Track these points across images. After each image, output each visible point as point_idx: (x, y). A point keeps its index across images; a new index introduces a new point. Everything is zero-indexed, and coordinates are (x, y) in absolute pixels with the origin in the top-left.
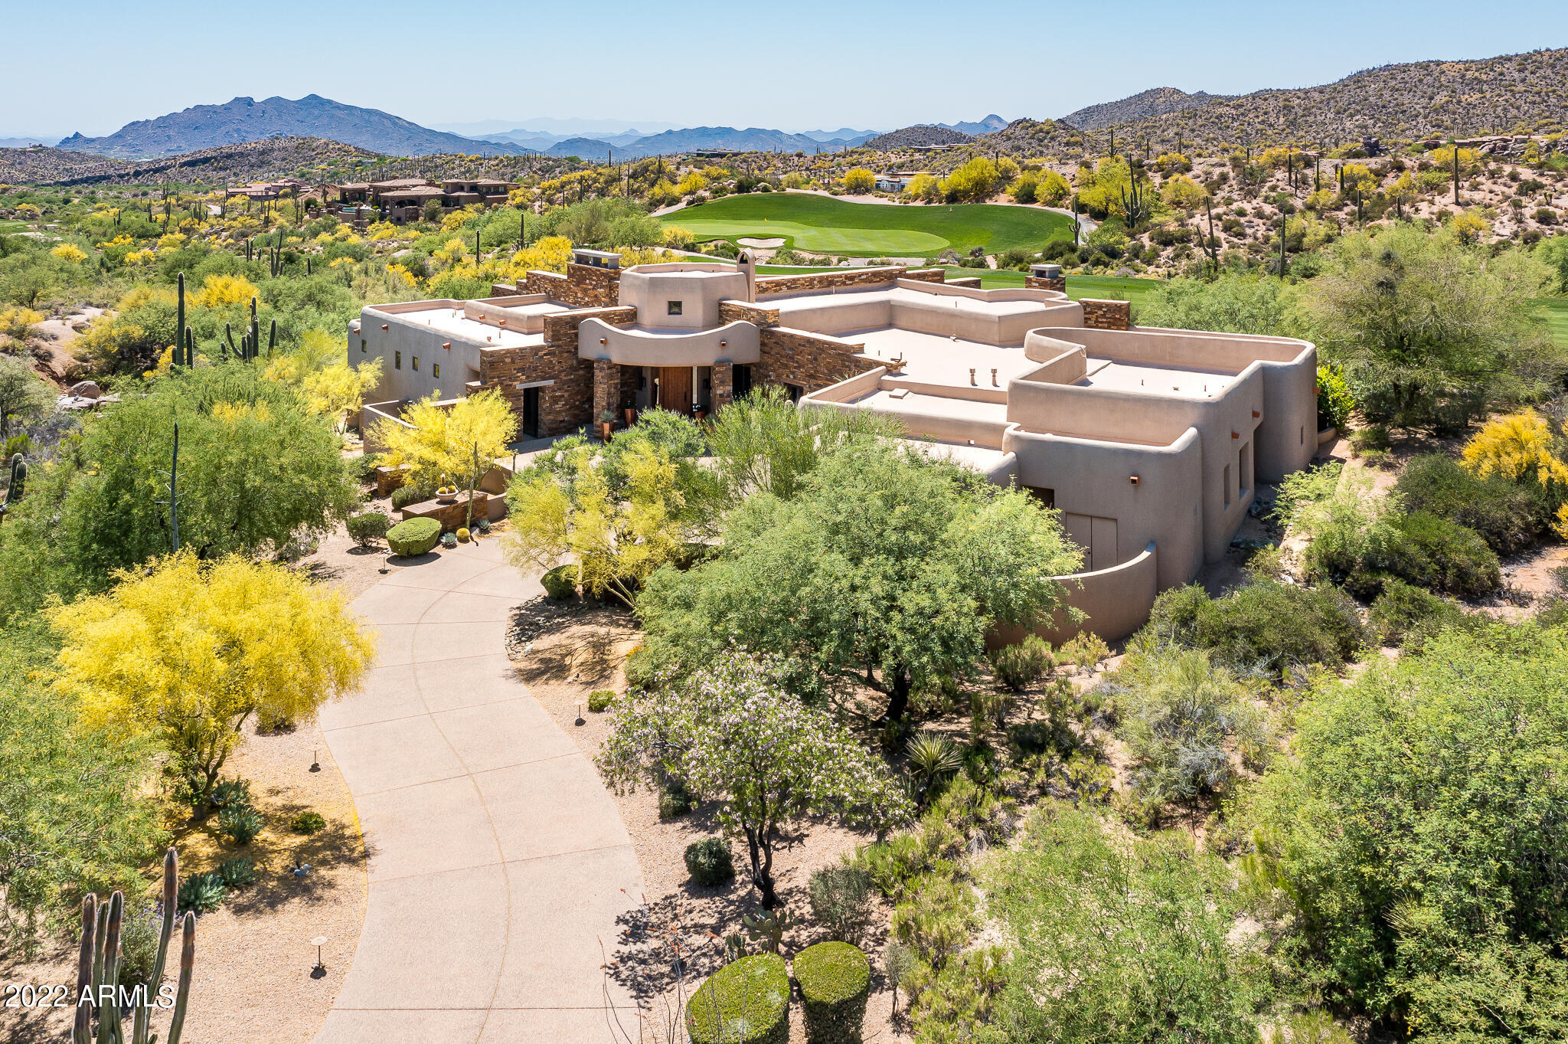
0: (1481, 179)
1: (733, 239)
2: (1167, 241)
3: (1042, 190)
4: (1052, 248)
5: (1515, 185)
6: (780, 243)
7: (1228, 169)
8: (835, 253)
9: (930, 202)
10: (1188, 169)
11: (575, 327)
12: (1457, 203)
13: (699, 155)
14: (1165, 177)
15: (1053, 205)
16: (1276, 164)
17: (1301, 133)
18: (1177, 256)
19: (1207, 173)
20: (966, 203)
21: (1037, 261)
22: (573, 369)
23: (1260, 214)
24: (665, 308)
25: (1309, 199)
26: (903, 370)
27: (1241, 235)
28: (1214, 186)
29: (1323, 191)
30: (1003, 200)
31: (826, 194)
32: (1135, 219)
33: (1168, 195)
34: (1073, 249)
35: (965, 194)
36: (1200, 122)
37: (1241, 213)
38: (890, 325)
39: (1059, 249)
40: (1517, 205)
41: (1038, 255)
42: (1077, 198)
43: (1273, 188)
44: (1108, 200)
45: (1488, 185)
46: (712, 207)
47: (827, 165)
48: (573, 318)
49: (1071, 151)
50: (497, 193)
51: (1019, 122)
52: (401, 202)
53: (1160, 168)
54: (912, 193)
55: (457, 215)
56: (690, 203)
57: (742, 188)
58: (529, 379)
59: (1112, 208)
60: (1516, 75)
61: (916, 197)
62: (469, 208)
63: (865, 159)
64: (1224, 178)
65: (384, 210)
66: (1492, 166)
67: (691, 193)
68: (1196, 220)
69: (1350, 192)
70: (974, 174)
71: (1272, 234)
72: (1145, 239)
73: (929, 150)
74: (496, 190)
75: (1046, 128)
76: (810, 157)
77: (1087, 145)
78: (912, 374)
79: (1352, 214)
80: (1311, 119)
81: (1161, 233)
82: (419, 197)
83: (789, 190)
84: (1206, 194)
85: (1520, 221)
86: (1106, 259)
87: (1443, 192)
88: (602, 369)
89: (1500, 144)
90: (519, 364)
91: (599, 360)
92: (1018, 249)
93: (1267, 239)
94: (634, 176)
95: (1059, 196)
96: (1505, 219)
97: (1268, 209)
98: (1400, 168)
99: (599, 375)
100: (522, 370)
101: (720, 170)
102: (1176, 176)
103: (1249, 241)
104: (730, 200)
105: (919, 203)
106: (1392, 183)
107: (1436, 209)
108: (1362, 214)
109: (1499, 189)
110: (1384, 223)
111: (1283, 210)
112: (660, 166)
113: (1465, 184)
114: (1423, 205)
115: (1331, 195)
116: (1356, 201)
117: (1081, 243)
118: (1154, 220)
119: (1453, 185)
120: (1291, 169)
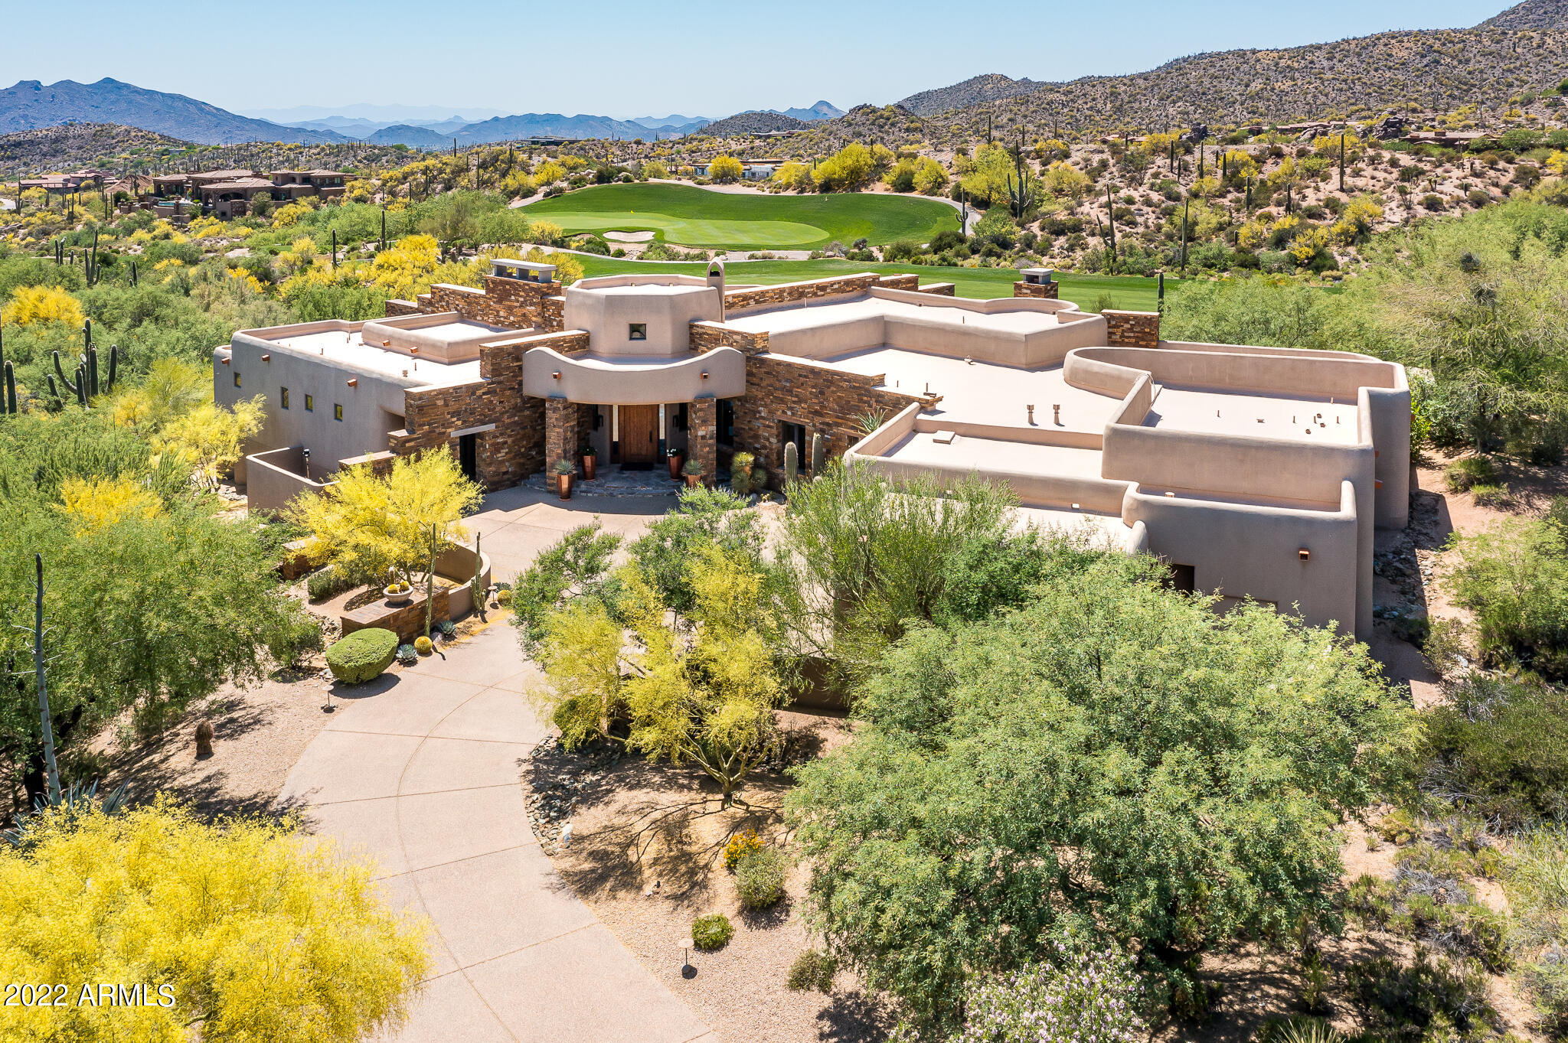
0: (1361, 165)
1: (599, 233)
2: (1059, 230)
3: (920, 179)
4: (940, 238)
5: (1396, 173)
6: (649, 236)
7: (1107, 156)
8: (712, 247)
9: (802, 191)
10: (1066, 155)
11: (518, 359)
12: (1342, 190)
13: (534, 143)
14: (1044, 164)
15: (931, 192)
16: (1154, 152)
17: (1128, 119)
18: (1071, 249)
19: (1086, 160)
20: (841, 193)
21: (925, 253)
22: (517, 409)
23: (1148, 203)
24: (625, 332)
25: (1194, 186)
26: (939, 406)
27: (1132, 224)
28: (1095, 173)
29: (1207, 178)
30: (879, 189)
31: (691, 183)
32: (1020, 208)
33: (1049, 183)
34: (962, 240)
35: (840, 183)
36: (1032, 108)
37: (1130, 201)
38: (884, 346)
39: (946, 240)
40: (1403, 192)
41: (925, 246)
42: (958, 186)
43: (1156, 175)
44: (991, 189)
45: (1369, 171)
46: (571, 198)
47: (667, 151)
48: (516, 347)
49: (911, 137)
50: (333, 184)
51: (860, 108)
52: (226, 195)
53: (1038, 154)
54: (783, 181)
55: (289, 209)
56: (547, 195)
57: (601, 178)
58: (466, 424)
59: (995, 196)
60: (1325, 63)
61: (788, 186)
62: (302, 201)
63: (705, 146)
64: (1104, 165)
65: (206, 204)
66: (1371, 152)
67: (548, 183)
68: (1086, 208)
69: (1233, 178)
70: (849, 162)
71: (1163, 222)
72: (1035, 227)
73: (769, 137)
74: (331, 181)
75: (886, 114)
76: (649, 144)
77: (926, 131)
78: (951, 411)
79: (1238, 201)
80: (1136, 105)
81: (1053, 223)
82: (246, 190)
83: (653, 180)
85: (1409, 208)
86: (998, 250)
87: (1326, 178)
88: (555, 410)
89: (1320, 130)
90: (454, 406)
91: (552, 399)
92: (905, 239)
93: (1159, 228)
94: (483, 166)
95: (938, 184)
96: (1393, 205)
97: (1155, 197)
98: (1279, 155)
99: (551, 417)
100: (456, 414)
101: (576, 160)
102: (1055, 163)
103: (1141, 229)
104: (589, 190)
105: (790, 193)
106: (1271, 170)
107: (1322, 196)
108: (1250, 201)
109: (1380, 175)
110: (1273, 210)
111: (1169, 197)
112: (511, 155)
113: (1348, 171)
114: (1309, 192)
115: (1214, 182)
116: (1239, 188)
117: (970, 233)
118: (1043, 209)
119: (1335, 172)
120: (1172, 155)
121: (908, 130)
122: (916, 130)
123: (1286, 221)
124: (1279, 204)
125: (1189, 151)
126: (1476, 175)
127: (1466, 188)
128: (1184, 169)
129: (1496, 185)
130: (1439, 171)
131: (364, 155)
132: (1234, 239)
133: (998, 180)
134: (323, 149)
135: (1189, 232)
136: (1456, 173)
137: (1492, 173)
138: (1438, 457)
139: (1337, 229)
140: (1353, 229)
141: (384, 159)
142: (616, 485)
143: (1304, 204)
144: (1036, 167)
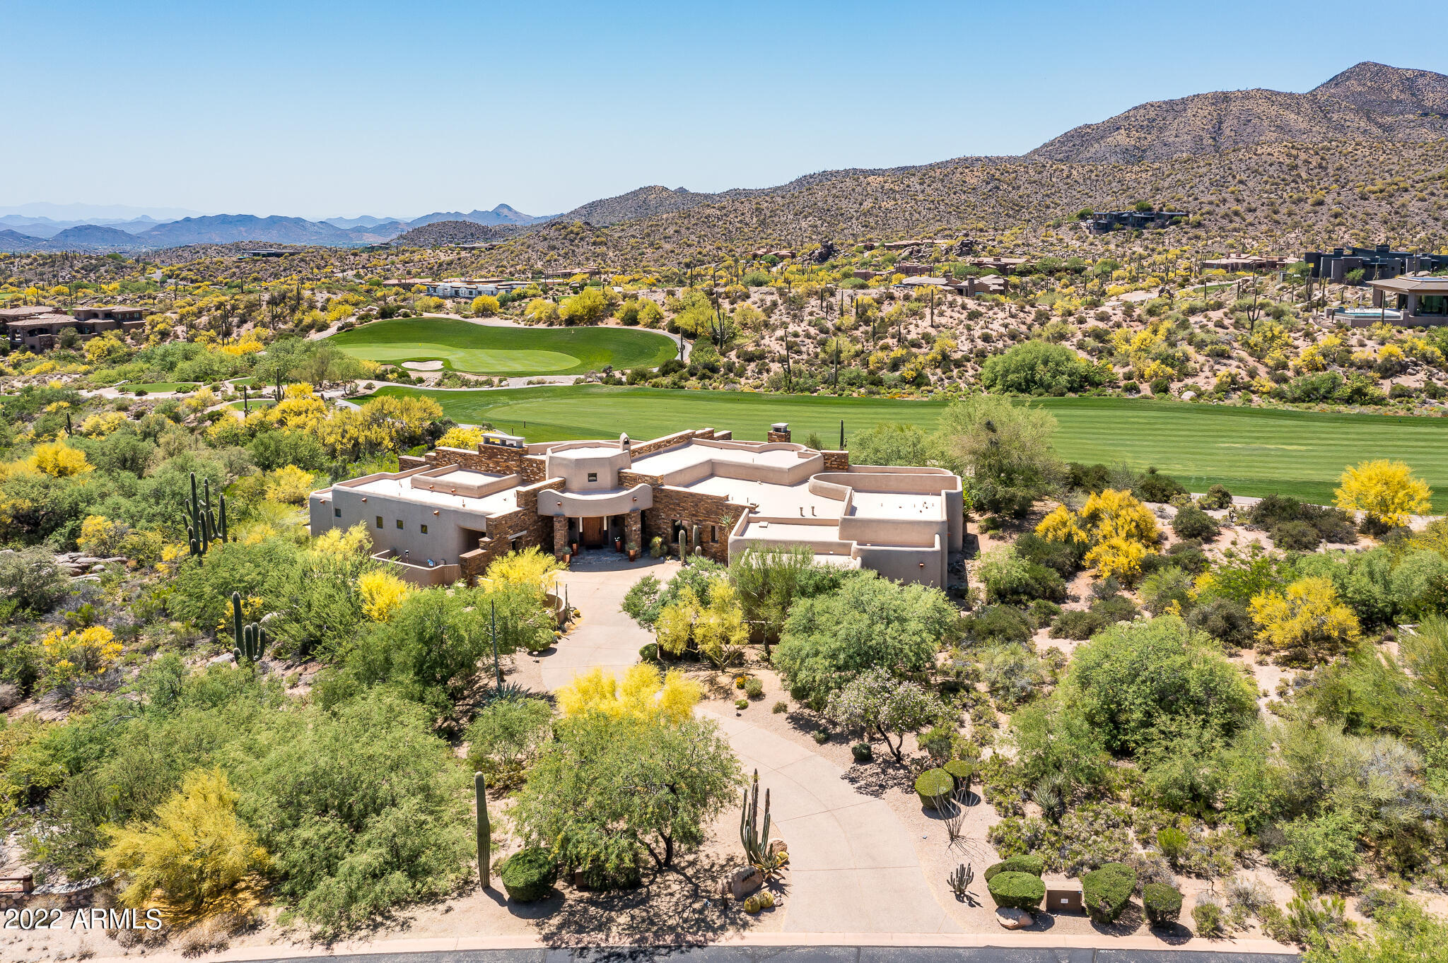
0: (944, 308)
1: (398, 363)
2: (750, 358)
3: (643, 316)
4: (666, 365)
5: (965, 313)
6: (439, 365)
7: (776, 297)
9: (551, 324)
10: (747, 296)
11: (535, 496)
12: (932, 326)
14: (732, 303)
15: (651, 326)
16: (809, 295)
17: (770, 231)
18: (760, 372)
19: (762, 300)
20: (582, 326)
21: (656, 376)
22: (536, 522)
23: (808, 336)
24: (586, 478)
25: (837, 322)
26: (759, 509)
27: (799, 352)
28: (769, 311)
29: (846, 316)
30: (612, 323)
31: (459, 318)
32: (720, 339)
33: (737, 318)
34: (682, 366)
35: (581, 319)
36: (693, 221)
37: (796, 335)
38: (712, 475)
39: (671, 366)
40: (969, 328)
41: (655, 371)
42: (672, 322)
43: (811, 314)
44: (697, 325)
45: (948, 313)
46: (362, 331)
48: (535, 490)
50: (133, 318)
52: (33, 331)
53: (727, 296)
55: (98, 341)
56: (340, 329)
57: (385, 314)
59: (700, 330)
62: (108, 334)
63: (417, 257)
64: (775, 304)
65: (14, 338)
67: (339, 319)
68: (766, 341)
71: (819, 350)
72: (733, 355)
79: (866, 333)
80: (776, 219)
81: (746, 353)
82: (51, 326)
83: (426, 315)
84: (763, 317)
85: (972, 341)
86: (710, 374)
87: (922, 317)
88: (558, 522)
90: (509, 523)
91: (558, 516)
92: (640, 366)
93: (817, 355)
95: (656, 320)
96: (963, 338)
97: (813, 331)
98: (891, 298)
99: (557, 525)
100: (509, 527)
101: (356, 297)
102: (740, 303)
103: (805, 357)
104: (375, 325)
105: (542, 326)
106: (888, 310)
107: (920, 330)
108: (874, 333)
109: (956, 315)
110: (890, 341)
111: (821, 332)
112: (299, 293)
113: (936, 311)
114: (912, 327)
115: (850, 319)
116: (867, 323)
117: (687, 361)
118: (737, 342)
119: (928, 311)
120: (822, 298)
121: (594, 244)
122: (601, 243)
123: (898, 352)
124: (893, 337)
125: (832, 294)
126: (1012, 316)
127: (1006, 326)
128: (830, 308)
129: (1024, 323)
130: (991, 313)
131: (81, 265)
132: (866, 364)
133: (702, 318)
134: (35, 260)
135: (836, 359)
136: (1001, 315)
137: (1022, 314)
138: (976, 516)
139: (929, 357)
140: (939, 357)
141: (103, 269)
142: (590, 558)
143: (909, 337)
144: (726, 305)
